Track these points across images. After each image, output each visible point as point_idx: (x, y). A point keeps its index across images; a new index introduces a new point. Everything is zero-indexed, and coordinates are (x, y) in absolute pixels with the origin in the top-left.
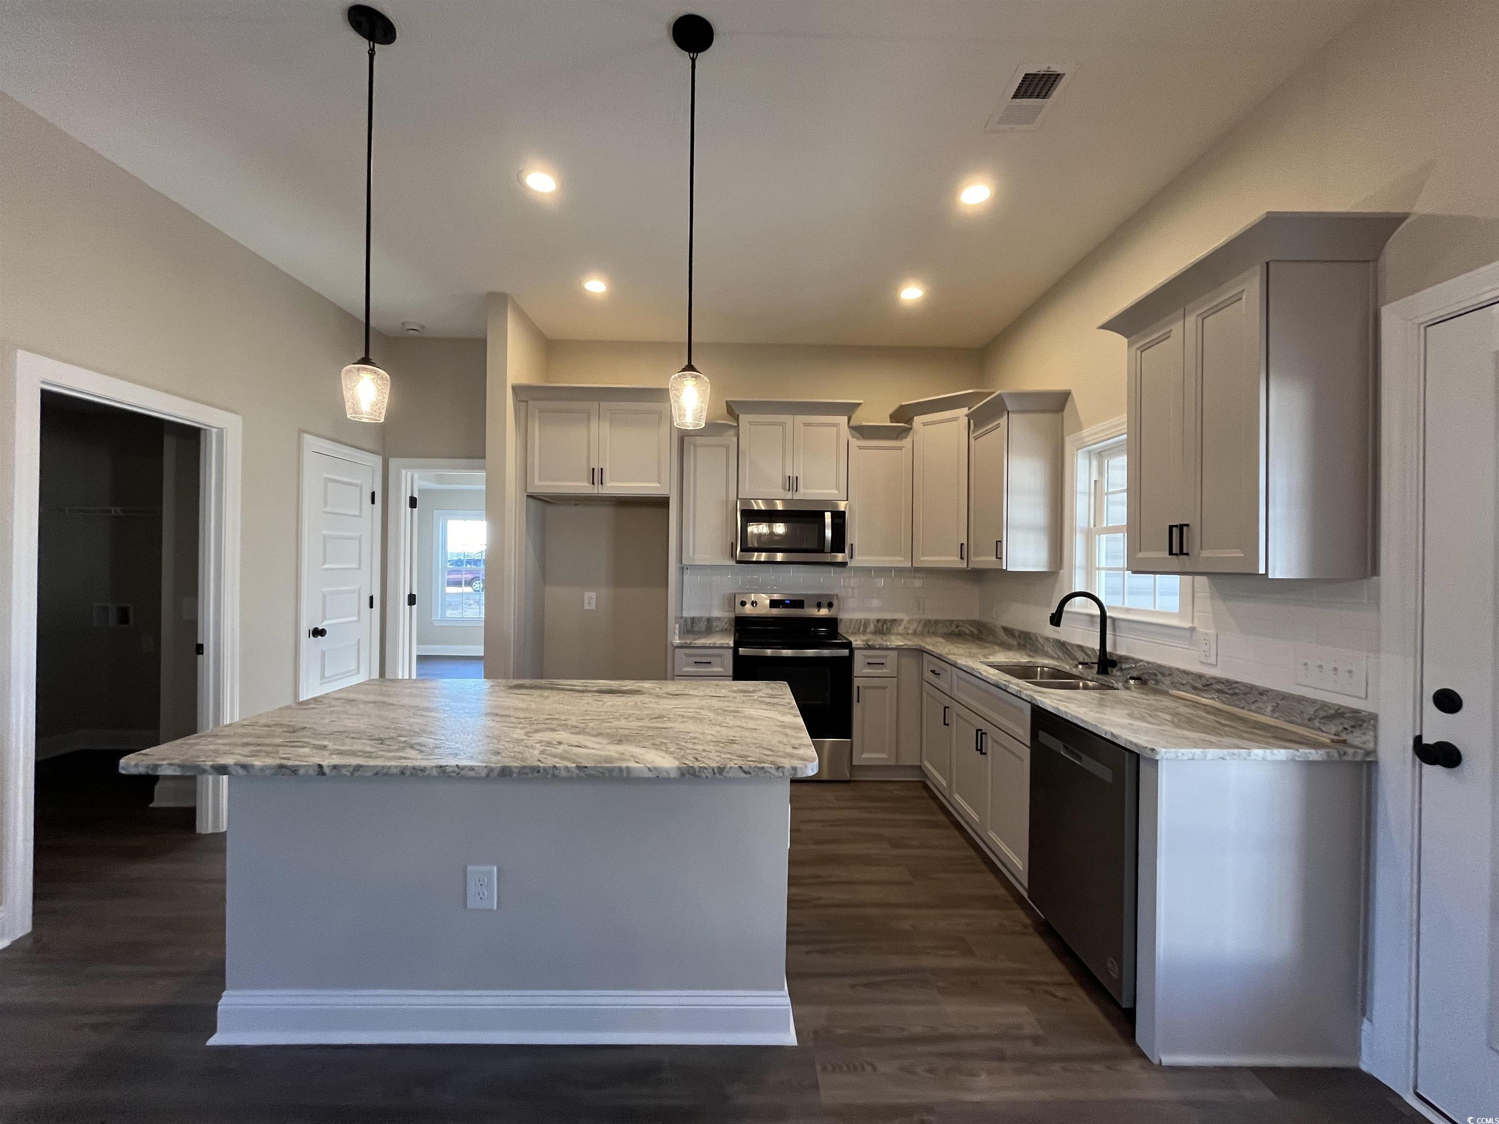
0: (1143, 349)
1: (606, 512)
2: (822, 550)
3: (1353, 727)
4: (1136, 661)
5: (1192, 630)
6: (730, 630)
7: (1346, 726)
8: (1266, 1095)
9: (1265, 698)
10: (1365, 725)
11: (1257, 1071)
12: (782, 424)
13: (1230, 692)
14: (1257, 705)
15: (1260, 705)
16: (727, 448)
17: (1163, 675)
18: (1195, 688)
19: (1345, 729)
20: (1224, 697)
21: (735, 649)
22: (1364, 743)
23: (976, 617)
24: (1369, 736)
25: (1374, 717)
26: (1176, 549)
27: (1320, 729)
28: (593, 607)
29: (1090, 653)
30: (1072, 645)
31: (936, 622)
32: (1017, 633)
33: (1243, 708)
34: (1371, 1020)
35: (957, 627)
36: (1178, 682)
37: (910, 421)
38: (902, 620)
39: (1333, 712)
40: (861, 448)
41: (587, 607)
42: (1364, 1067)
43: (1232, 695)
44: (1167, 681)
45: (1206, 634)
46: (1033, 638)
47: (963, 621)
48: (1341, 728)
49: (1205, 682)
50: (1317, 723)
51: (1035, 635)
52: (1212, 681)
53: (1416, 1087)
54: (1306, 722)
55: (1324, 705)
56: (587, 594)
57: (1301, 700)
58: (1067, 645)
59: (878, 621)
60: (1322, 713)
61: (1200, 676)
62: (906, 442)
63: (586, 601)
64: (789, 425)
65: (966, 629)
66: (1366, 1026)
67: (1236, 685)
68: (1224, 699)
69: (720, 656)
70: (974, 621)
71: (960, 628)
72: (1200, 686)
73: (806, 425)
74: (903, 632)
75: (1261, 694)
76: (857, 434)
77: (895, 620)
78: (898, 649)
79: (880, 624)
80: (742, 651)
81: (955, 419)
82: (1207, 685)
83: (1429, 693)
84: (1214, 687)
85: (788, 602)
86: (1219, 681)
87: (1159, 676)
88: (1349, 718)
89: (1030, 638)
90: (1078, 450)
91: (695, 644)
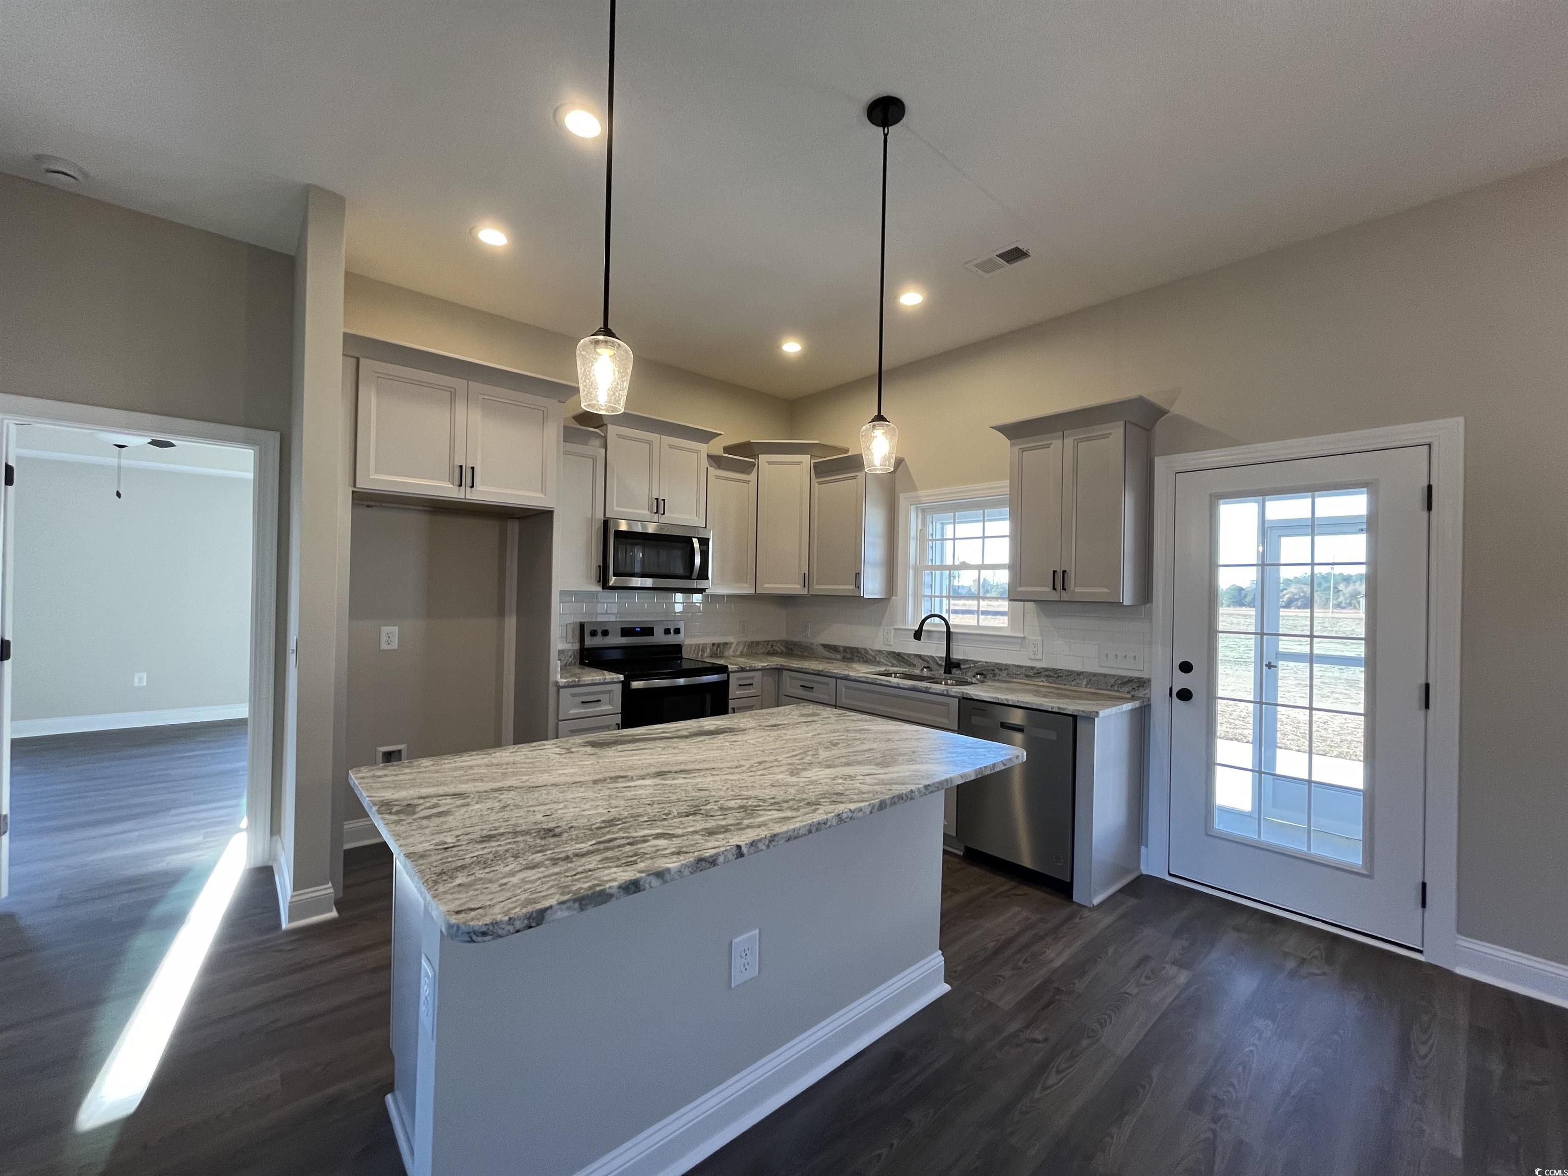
0: (1023, 450)
1: (417, 520)
2: (689, 577)
3: (1139, 687)
4: (975, 662)
5: (1024, 638)
6: (575, 664)
7: (1134, 687)
8: (1132, 902)
9: (1081, 677)
10: (1145, 685)
11: (1121, 891)
12: (650, 443)
13: (1056, 676)
14: (1075, 682)
15: (1078, 681)
16: (594, 460)
17: (1001, 670)
18: (1027, 676)
19: (1134, 689)
20: (1051, 680)
21: (625, 685)
22: (1145, 695)
23: (784, 637)
24: (1147, 691)
25: (1149, 680)
26: (1059, 585)
27: (1118, 691)
28: (395, 646)
29: (929, 660)
30: (909, 655)
31: (758, 643)
32: (841, 649)
33: (1065, 685)
34: (1147, 846)
35: (772, 647)
36: (1013, 674)
37: (755, 456)
38: (732, 643)
39: (1126, 680)
40: (717, 477)
41: (384, 646)
42: (1144, 872)
43: (1057, 677)
44: (1004, 674)
45: (1035, 640)
46: (863, 652)
47: (777, 642)
48: (1131, 688)
49: (1036, 671)
50: (1116, 688)
51: (865, 650)
52: (1041, 671)
53: (1169, 871)
54: (1109, 687)
55: (1121, 677)
56: (385, 629)
57: (1105, 676)
58: (902, 655)
59: (713, 644)
60: (1119, 682)
61: (1032, 668)
62: (753, 477)
63: (384, 639)
64: (656, 446)
65: (778, 648)
66: (1143, 849)
67: (1060, 671)
68: (1051, 681)
69: (609, 692)
70: (784, 641)
71: (774, 647)
72: (1032, 674)
73: (671, 446)
74: (733, 654)
75: (1078, 675)
76: (714, 464)
77: (726, 644)
78: (763, 669)
79: (715, 648)
80: (636, 684)
81: (799, 463)
82: (1038, 673)
83: (1176, 664)
84: (1043, 673)
85: (639, 629)
86: (1047, 670)
87: (997, 671)
88: (1135, 682)
89: (859, 652)
90: (911, 505)
91: (584, 681)
